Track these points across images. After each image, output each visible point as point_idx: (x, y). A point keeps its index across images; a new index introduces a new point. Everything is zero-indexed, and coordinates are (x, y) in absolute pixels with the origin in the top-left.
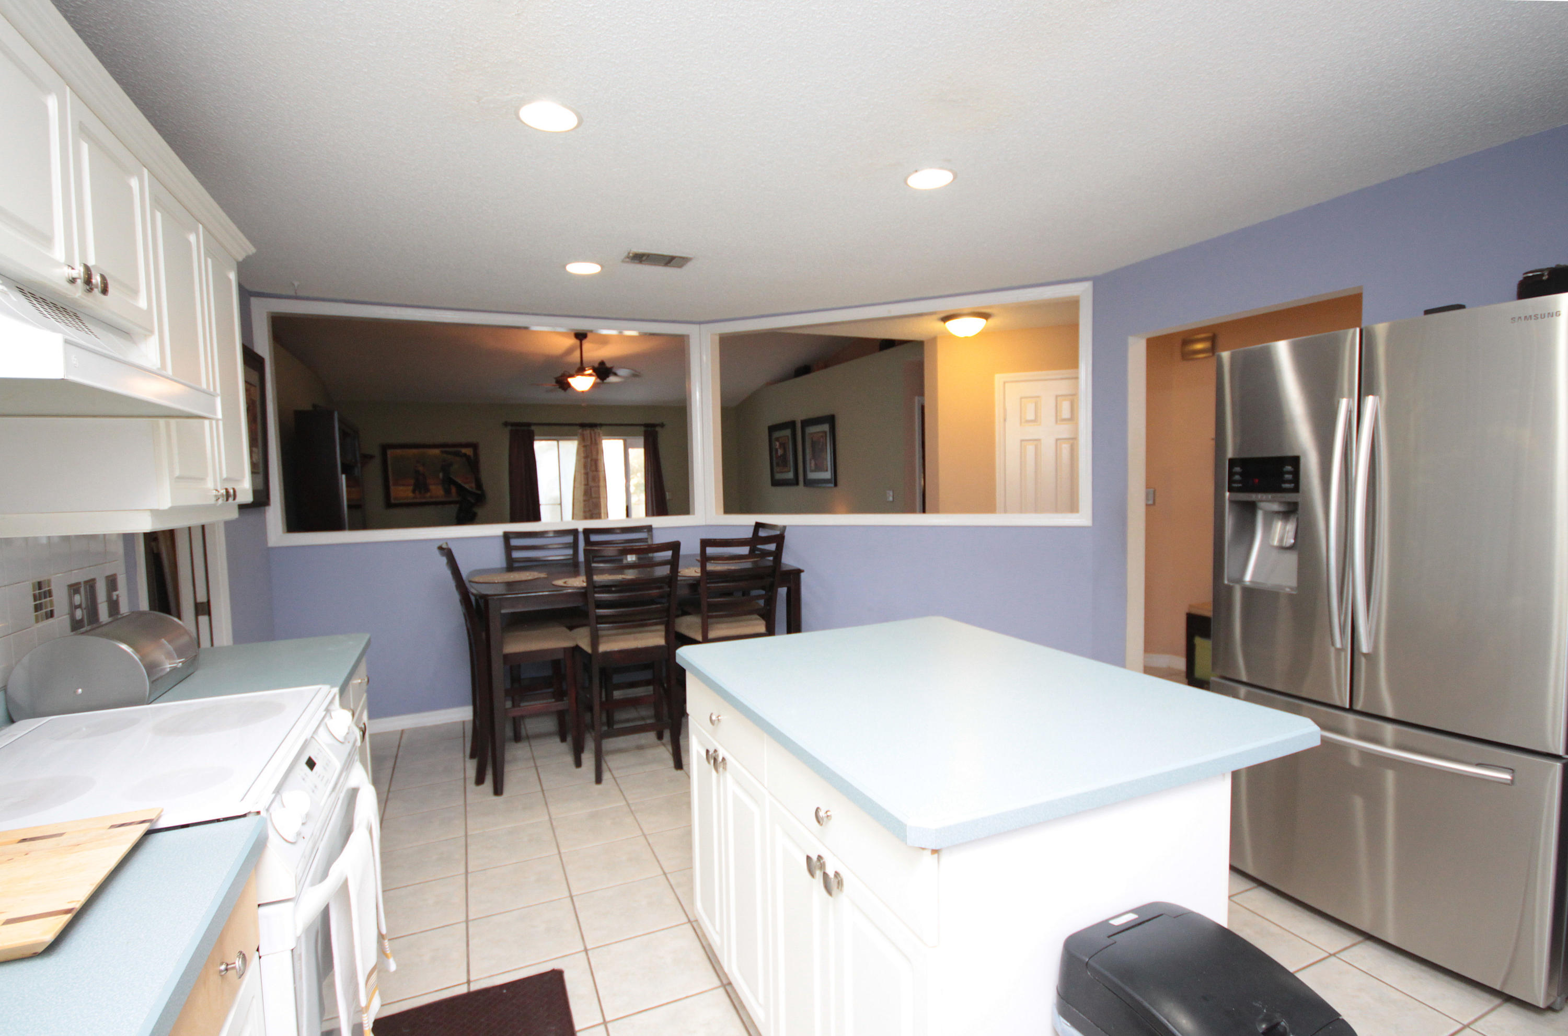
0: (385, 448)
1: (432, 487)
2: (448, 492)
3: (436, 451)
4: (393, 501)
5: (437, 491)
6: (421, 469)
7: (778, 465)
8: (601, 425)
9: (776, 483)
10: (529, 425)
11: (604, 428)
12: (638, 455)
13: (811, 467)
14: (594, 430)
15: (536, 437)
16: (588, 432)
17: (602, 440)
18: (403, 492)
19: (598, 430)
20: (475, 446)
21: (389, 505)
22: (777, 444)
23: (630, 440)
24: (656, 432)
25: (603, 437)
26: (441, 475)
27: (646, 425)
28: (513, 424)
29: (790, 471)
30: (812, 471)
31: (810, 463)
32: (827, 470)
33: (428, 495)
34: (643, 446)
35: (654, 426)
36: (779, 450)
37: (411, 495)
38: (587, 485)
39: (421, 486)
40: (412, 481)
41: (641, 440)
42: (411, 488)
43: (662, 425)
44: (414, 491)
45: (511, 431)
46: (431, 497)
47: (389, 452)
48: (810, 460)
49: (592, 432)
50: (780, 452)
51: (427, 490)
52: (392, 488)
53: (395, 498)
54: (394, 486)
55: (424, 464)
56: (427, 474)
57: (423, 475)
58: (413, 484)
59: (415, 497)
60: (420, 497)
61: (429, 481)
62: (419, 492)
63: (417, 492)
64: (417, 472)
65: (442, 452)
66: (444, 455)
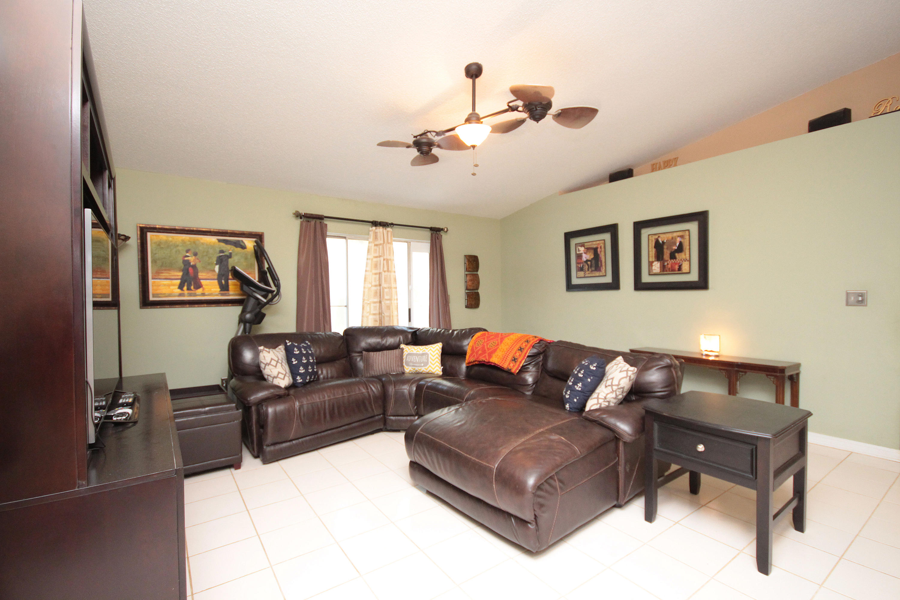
0: (143, 231)
1: (203, 282)
2: (224, 288)
3: (213, 239)
4: (151, 298)
5: (211, 288)
6: (191, 259)
7: (581, 270)
8: (392, 224)
9: (576, 288)
10: (323, 218)
13: (651, 269)
15: (328, 232)
16: (382, 230)
17: (393, 240)
18: (166, 287)
19: (390, 230)
20: (260, 237)
21: (146, 303)
22: (582, 249)
24: (442, 237)
25: (395, 238)
26: (217, 268)
27: (430, 229)
28: (306, 216)
30: (653, 274)
31: (650, 266)
32: (689, 272)
33: (200, 291)
34: (428, 249)
35: (439, 230)
37: (177, 291)
39: (190, 279)
40: (181, 274)
41: (427, 244)
42: (178, 282)
43: (446, 230)
44: (181, 287)
45: (301, 223)
46: (203, 294)
47: (150, 236)
48: (651, 262)
49: (385, 231)
50: (585, 257)
51: (198, 286)
52: (151, 281)
53: (154, 296)
54: (153, 279)
55: (195, 254)
56: (199, 265)
57: (194, 267)
58: (180, 277)
59: (180, 295)
60: (190, 295)
61: (201, 275)
62: (189, 289)
63: (185, 288)
64: (186, 263)
65: (219, 241)
66: (222, 244)
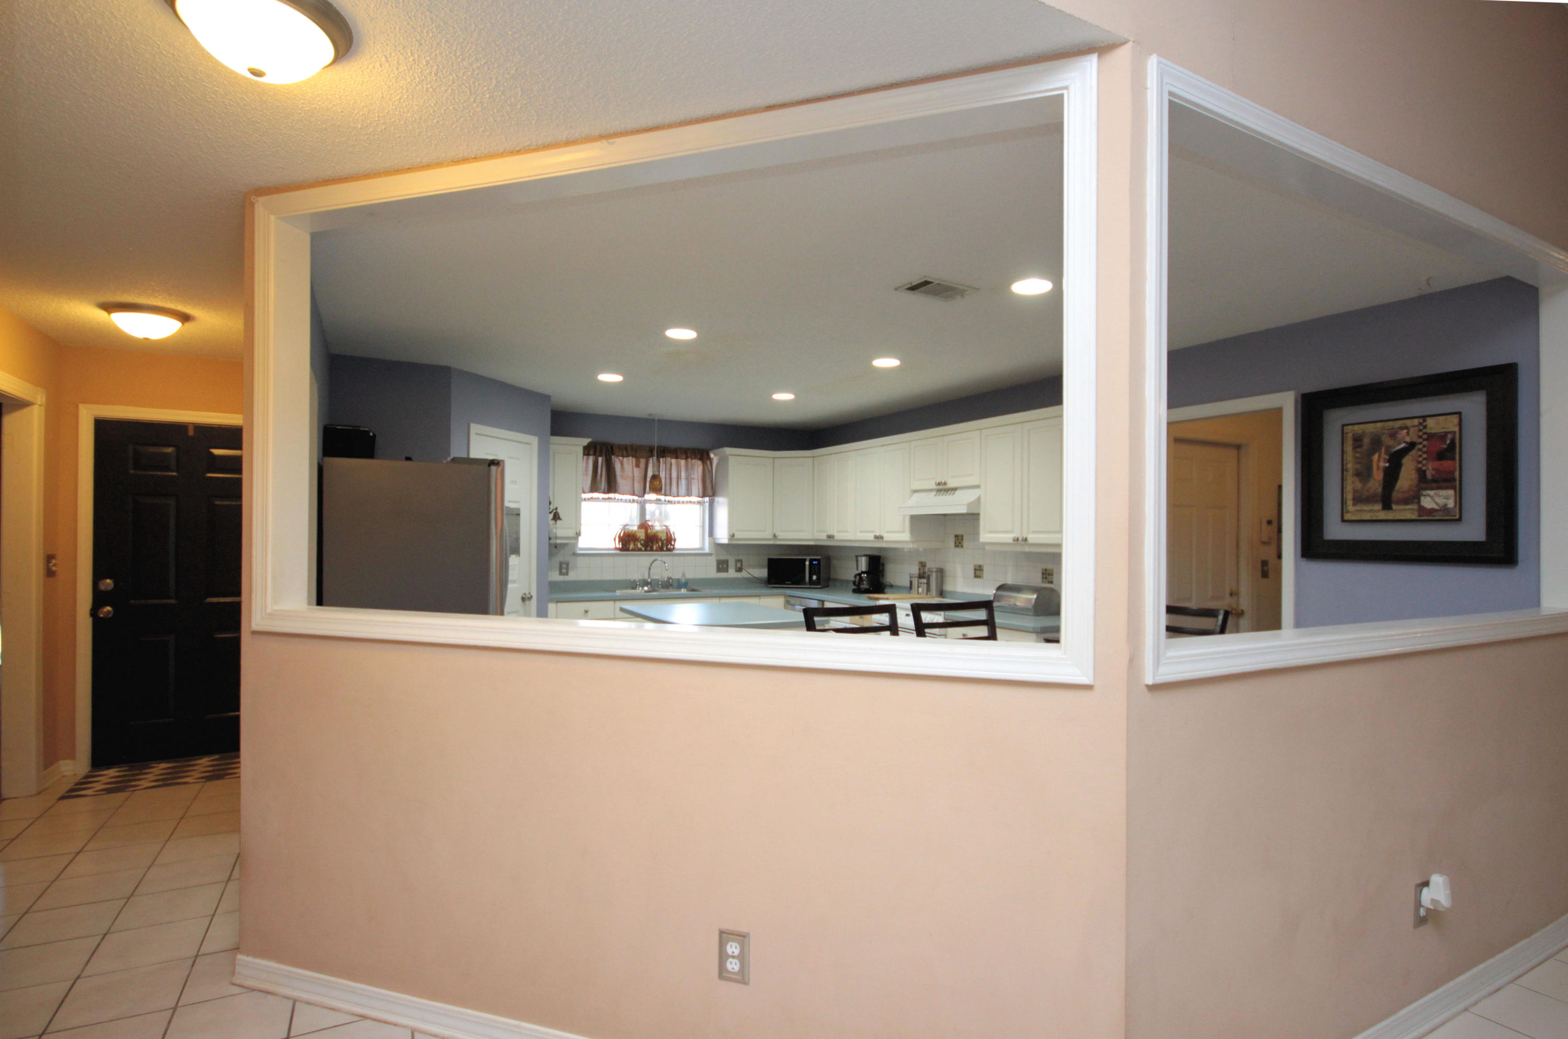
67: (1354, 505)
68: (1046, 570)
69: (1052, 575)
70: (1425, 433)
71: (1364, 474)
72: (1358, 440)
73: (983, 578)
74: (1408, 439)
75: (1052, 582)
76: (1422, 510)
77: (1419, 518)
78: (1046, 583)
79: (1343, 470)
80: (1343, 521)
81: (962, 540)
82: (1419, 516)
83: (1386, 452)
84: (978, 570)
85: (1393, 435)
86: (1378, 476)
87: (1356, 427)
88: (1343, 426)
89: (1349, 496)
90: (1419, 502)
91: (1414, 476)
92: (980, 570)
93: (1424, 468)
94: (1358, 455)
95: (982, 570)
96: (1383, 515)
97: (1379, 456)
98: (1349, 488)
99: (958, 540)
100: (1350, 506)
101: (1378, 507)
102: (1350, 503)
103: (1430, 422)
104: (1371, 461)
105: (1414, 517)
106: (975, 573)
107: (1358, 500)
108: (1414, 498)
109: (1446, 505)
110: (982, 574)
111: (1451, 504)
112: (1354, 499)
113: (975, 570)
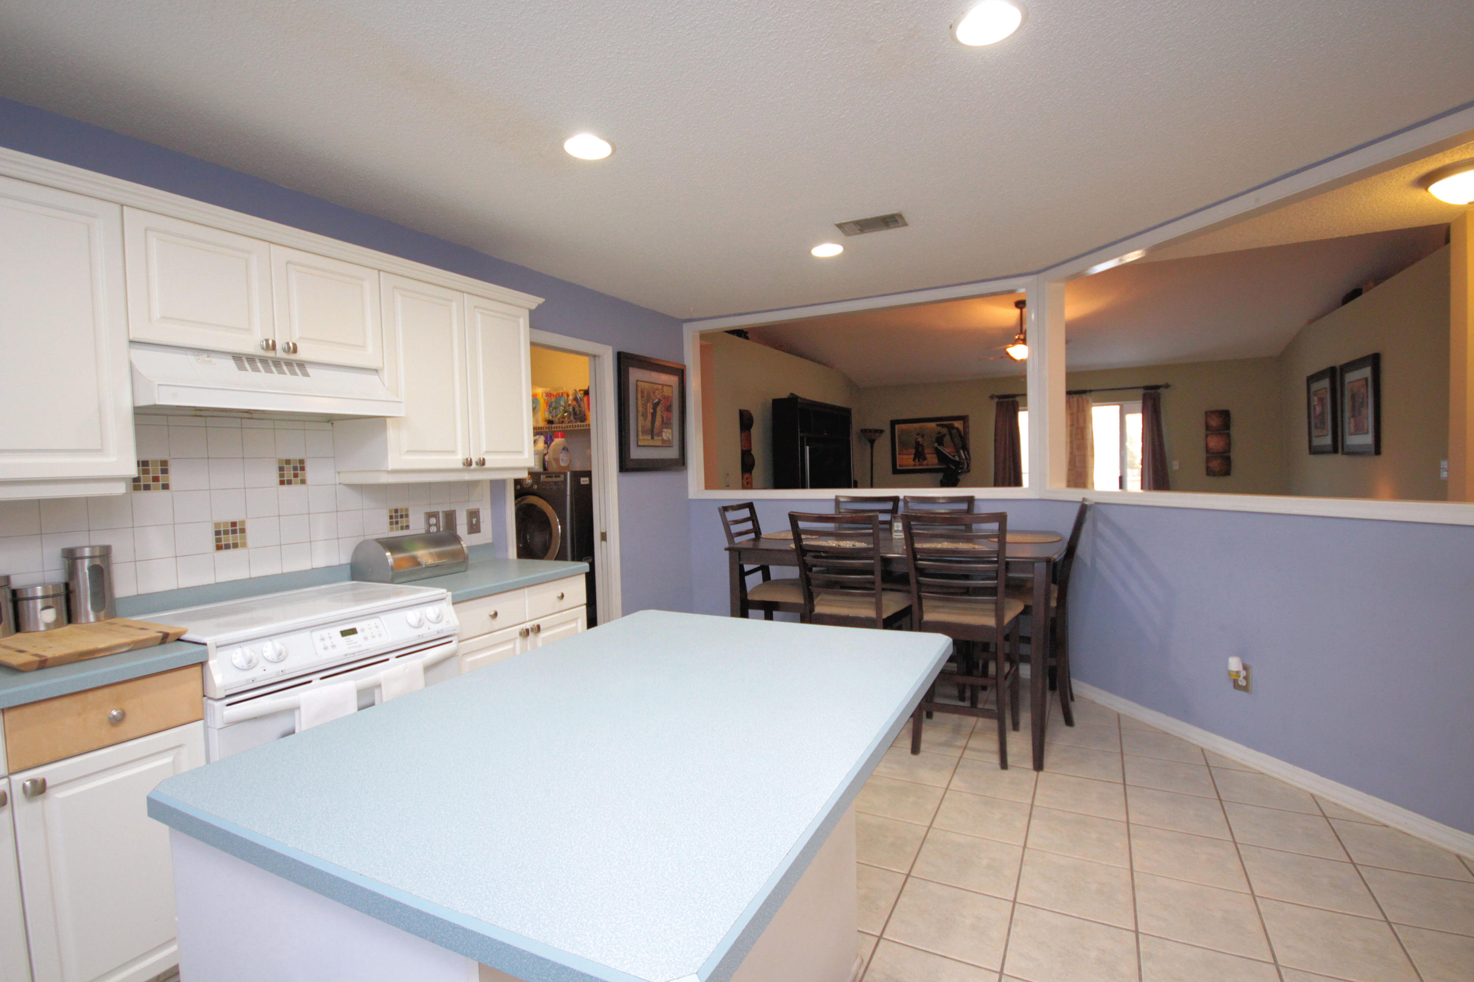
0: (893, 423)
1: (927, 456)
3: (933, 425)
4: (898, 468)
5: (932, 460)
6: (920, 440)
7: (1316, 427)
8: (1091, 391)
9: (1314, 451)
10: (1014, 396)
11: (1093, 393)
12: (1135, 422)
13: (1349, 428)
14: (1082, 397)
15: (1020, 408)
16: (1075, 399)
17: (1092, 406)
18: (906, 460)
19: (1084, 396)
20: (964, 419)
21: (896, 471)
22: (1316, 399)
23: (1127, 404)
24: (1159, 395)
25: (1093, 404)
26: (935, 446)
27: (1146, 388)
28: (1000, 397)
29: (1327, 435)
30: (1351, 434)
31: (1349, 423)
32: (1367, 433)
33: (925, 462)
34: (1141, 411)
35: (1157, 387)
36: (1317, 407)
37: (912, 463)
38: (1071, 453)
39: (919, 455)
40: (913, 451)
41: (1139, 404)
42: (912, 456)
43: (1167, 386)
44: (914, 460)
45: (997, 403)
46: (927, 465)
47: (897, 426)
48: (1349, 419)
49: (1080, 399)
50: (1318, 409)
51: (925, 459)
52: (898, 457)
53: (900, 466)
54: (899, 454)
55: (923, 436)
56: (925, 445)
57: (922, 446)
58: (913, 453)
59: (914, 465)
60: (920, 465)
61: (926, 451)
62: (919, 461)
63: (917, 461)
64: (917, 443)
65: (938, 425)
66: (939, 428)
67: (642, 435)
68: (396, 511)
69: (407, 516)
70: (663, 395)
71: (644, 415)
72: (642, 392)
73: (244, 545)
74: (658, 397)
75: (407, 527)
76: (664, 441)
77: (662, 445)
78: (397, 529)
79: (637, 411)
80: (638, 446)
81: (165, 471)
82: (662, 444)
83: (652, 403)
84: (226, 532)
85: (654, 393)
86: (649, 417)
87: (642, 383)
88: (637, 381)
89: (640, 429)
90: (662, 436)
91: (661, 419)
92: (234, 532)
93: (663, 415)
94: (643, 402)
95: (243, 531)
96: (651, 443)
97: (650, 406)
98: (640, 425)
99: (146, 472)
100: (641, 437)
101: (650, 437)
102: (640, 434)
103: (665, 388)
104: (647, 406)
105: (660, 444)
106: (218, 540)
107: (644, 432)
108: (660, 434)
109: (669, 438)
110: (244, 538)
111: (671, 438)
112: (642, 432)
113: (218, 533)
